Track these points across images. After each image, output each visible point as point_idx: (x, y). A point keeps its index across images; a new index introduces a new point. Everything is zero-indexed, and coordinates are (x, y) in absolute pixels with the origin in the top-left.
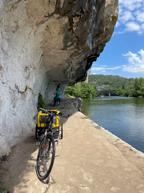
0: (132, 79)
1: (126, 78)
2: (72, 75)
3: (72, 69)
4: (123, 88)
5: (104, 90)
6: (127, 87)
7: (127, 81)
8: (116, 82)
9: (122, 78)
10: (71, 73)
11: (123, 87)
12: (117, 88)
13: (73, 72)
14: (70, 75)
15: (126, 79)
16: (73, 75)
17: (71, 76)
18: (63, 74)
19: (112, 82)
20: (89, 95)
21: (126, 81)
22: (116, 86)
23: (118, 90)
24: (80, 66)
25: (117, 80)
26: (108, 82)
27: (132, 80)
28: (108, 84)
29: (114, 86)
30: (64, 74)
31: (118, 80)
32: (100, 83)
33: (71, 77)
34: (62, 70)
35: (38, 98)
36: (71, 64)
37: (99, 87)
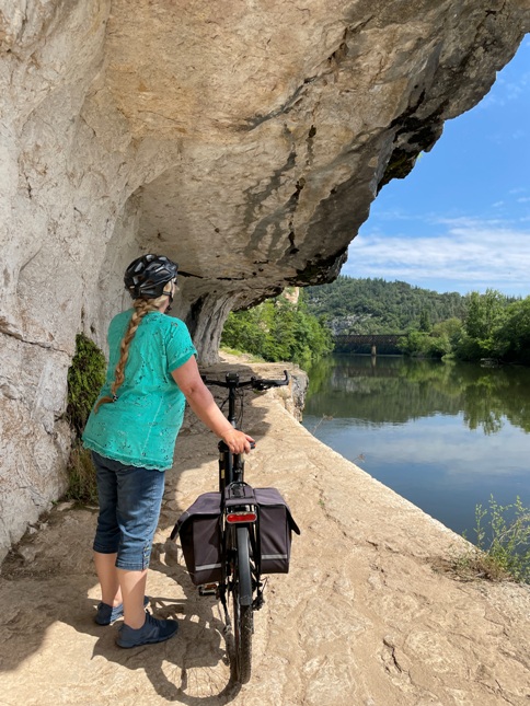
0: (455, 295)
1: (433, 293)
2: (285, 236)
3: (296, 195)
4: (424, 327)
5: (353, 333)
6: (437, 326)
7: (438, 303)
8: (395, 306)
9: (417, 290)
10: (284, 225)
11: (421, 322)
12: (402, 328)
13: (302, 219)
14: (277, 234)
15: (432, 295)
16: (291, 237)
17: (279, 246)
18: (236, 230)
19: (381, 304)
20: (302, 351)
21: (434, 303)
22: (398, 319)
23: (407, 335)
24: (359, 170)
25: (398, 299)
26: (370, 304)
27: (453, 300)
28: (369, 312)
29: (389, 318)
30: (244, 230)
31: (402, 299)
32: (338, 305)
33: (278, 253)
34: (239, 198)
35: (72, 370)
36: (301, 151)
37: (334, 322)
